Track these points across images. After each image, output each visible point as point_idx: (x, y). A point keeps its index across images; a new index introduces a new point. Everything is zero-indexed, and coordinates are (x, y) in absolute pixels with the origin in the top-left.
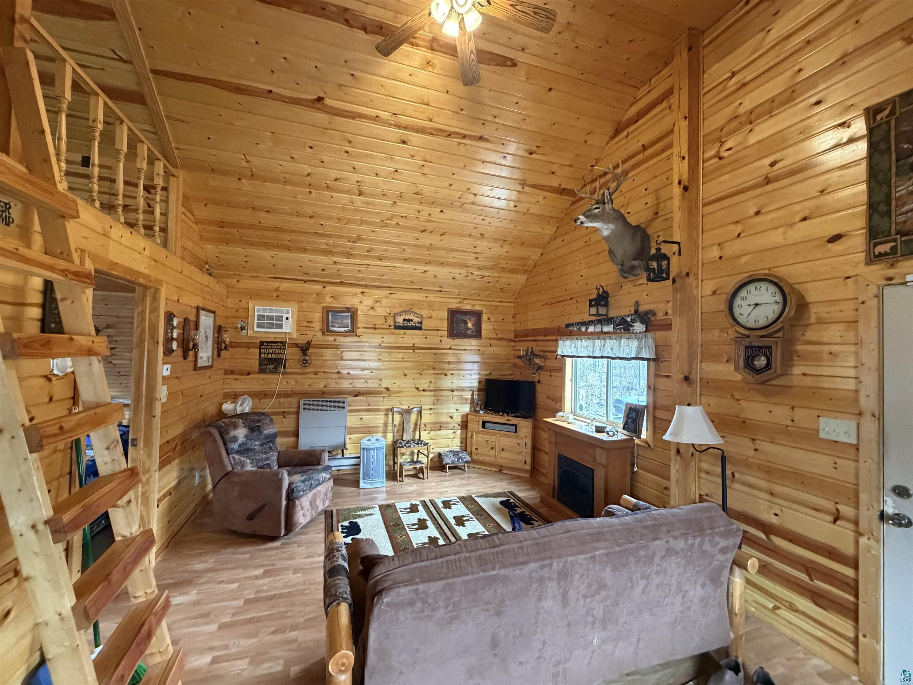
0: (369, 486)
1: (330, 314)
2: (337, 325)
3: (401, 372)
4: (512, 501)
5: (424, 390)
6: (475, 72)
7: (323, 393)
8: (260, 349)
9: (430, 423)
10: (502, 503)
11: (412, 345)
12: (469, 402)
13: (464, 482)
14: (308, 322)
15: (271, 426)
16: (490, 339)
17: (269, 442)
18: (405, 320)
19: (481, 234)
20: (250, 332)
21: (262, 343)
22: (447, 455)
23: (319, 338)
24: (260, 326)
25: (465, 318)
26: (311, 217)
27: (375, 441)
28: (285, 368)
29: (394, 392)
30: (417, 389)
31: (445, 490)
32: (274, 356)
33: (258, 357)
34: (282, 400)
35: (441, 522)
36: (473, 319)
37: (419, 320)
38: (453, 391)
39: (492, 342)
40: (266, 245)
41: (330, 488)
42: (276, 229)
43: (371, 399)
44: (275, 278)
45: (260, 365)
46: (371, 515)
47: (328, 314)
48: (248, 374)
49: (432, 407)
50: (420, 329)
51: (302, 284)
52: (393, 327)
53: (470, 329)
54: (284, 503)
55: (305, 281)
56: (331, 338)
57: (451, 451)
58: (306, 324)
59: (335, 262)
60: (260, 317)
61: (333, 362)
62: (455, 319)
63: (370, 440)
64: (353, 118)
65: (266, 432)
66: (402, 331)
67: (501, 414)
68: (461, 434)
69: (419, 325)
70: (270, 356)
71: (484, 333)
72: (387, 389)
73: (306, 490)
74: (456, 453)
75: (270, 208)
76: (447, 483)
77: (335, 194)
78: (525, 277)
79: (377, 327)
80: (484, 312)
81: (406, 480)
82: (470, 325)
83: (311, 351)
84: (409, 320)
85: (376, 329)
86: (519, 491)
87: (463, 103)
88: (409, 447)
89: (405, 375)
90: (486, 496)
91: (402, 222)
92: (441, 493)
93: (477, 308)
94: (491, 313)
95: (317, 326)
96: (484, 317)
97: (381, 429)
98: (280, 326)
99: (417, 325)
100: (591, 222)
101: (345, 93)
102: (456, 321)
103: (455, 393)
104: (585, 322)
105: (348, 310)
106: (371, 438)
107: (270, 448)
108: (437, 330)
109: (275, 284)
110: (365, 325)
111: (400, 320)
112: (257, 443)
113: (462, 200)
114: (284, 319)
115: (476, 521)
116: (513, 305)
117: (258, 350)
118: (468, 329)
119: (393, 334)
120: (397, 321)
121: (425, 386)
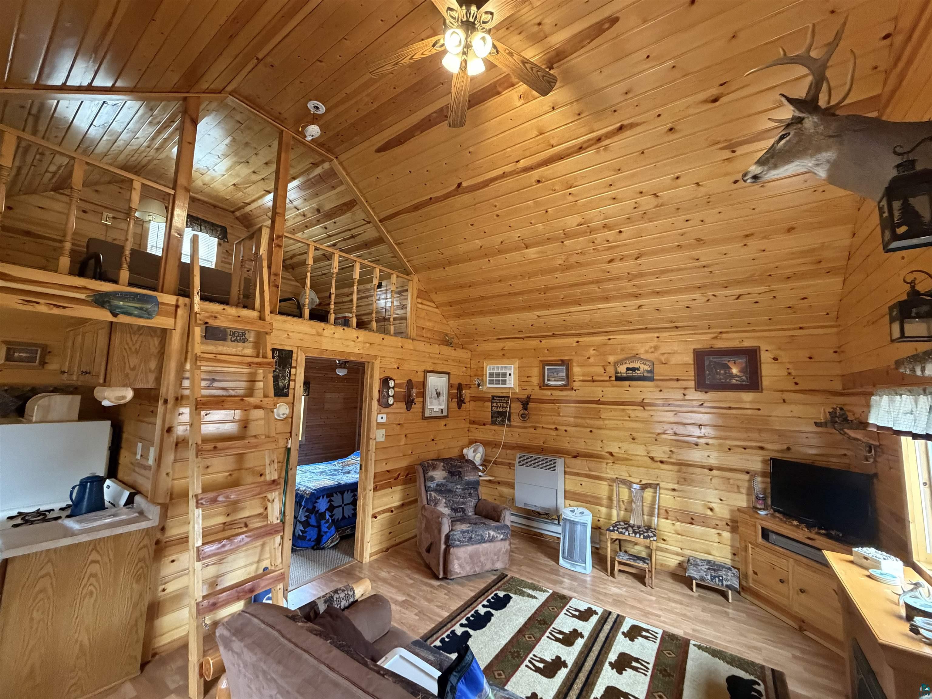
0: (568, 566)
1: (546, 368)
2: (553, 379)
3: (627, 434)
4: (761, 688)
5: (662, 462)
7: (543, 450)
8: (492, 402)
9: (676, 511)
11: (640, 400)
12: (744, 491)
13: (706, 616)
14: (528, 377)
15: (473, 474)
16: (782, 391)
17: (471, 488)
18: (628, 369)
19: (698, 240)
20: (485, 388)
21: (493, 397)
22: (696, 565)
23: (537, 393)
24: (491, 382)
25: (725, 360)
26: (500, 281)
27: (578, 514)
28: (509, 420)
29: (619, 459)
30: (652, 458)
31: (660, 613)
32: (501, 410)
33: (490, 410)
34: (508, 451)
36: (742, 361)
37: (647, 368)
38: (711, 470)
39: (786, 396)
40: (482, 313)
41: (504, 550)
42: (482, 298)
43: (592, 464)
44: (499, 339)
45: (492, 417)
46: (534, 597)
47: (544, 368)
48: (484, 425)
49: (676, 486)
50: (651, 379)
51: (521, 342)
52: (614, 378)
53: (737, 376)
54: (443, 547)
55: (523, 338)
56: (549, 393)
57: (709, 562)
58: (526, 379)
59: (538, 316)
60: (491, 375)
61: (550, 417)
62: (707, 363)
63: (573, 511)
65: (466, 478)
66: (627, 383)
67: (795, 523)
68: (732, 539)
69: (649, 375)
70: (499, 410)
71: (766, 382)
72: (611, 454)
73: (463, 542)
74: (714, 567)
75: (471, 283)
76: (674, 605)
77: (507, 256)
78: (840, 280)
79: (595, 378)
80: (763, 348)
81: (622, 578)
82: (735, 371)
83: (531, 405)
84: (634, 369)
85: (593, 381)
87: (576, 107)
88: (621, 533)
89: (634, 439)
90: (716, 653)
92: (647, 614)
93: (747, 344)
94: (779, 349)
95: (535, 380)
96: (765, 357)
97: (605, 502)
98: (504, 382)
99: (645, 374)
101: (472, 170)
102: (709, 365)
103: (715, 472)
105: (563, 362)
106: (575, 508)
107: (470, 494)
108: (678, 380)
109: (501, 344)
110: (581, 378)
111: (622, 369)
112: (459, 487)
113: (642, 209)
114: (508, 374)
115: (648, 679)
116: (835, 330)
117: (490, 404)
118: (732, 376)
119: (613, 386)
120: (619, 370)
121: (664, 457)
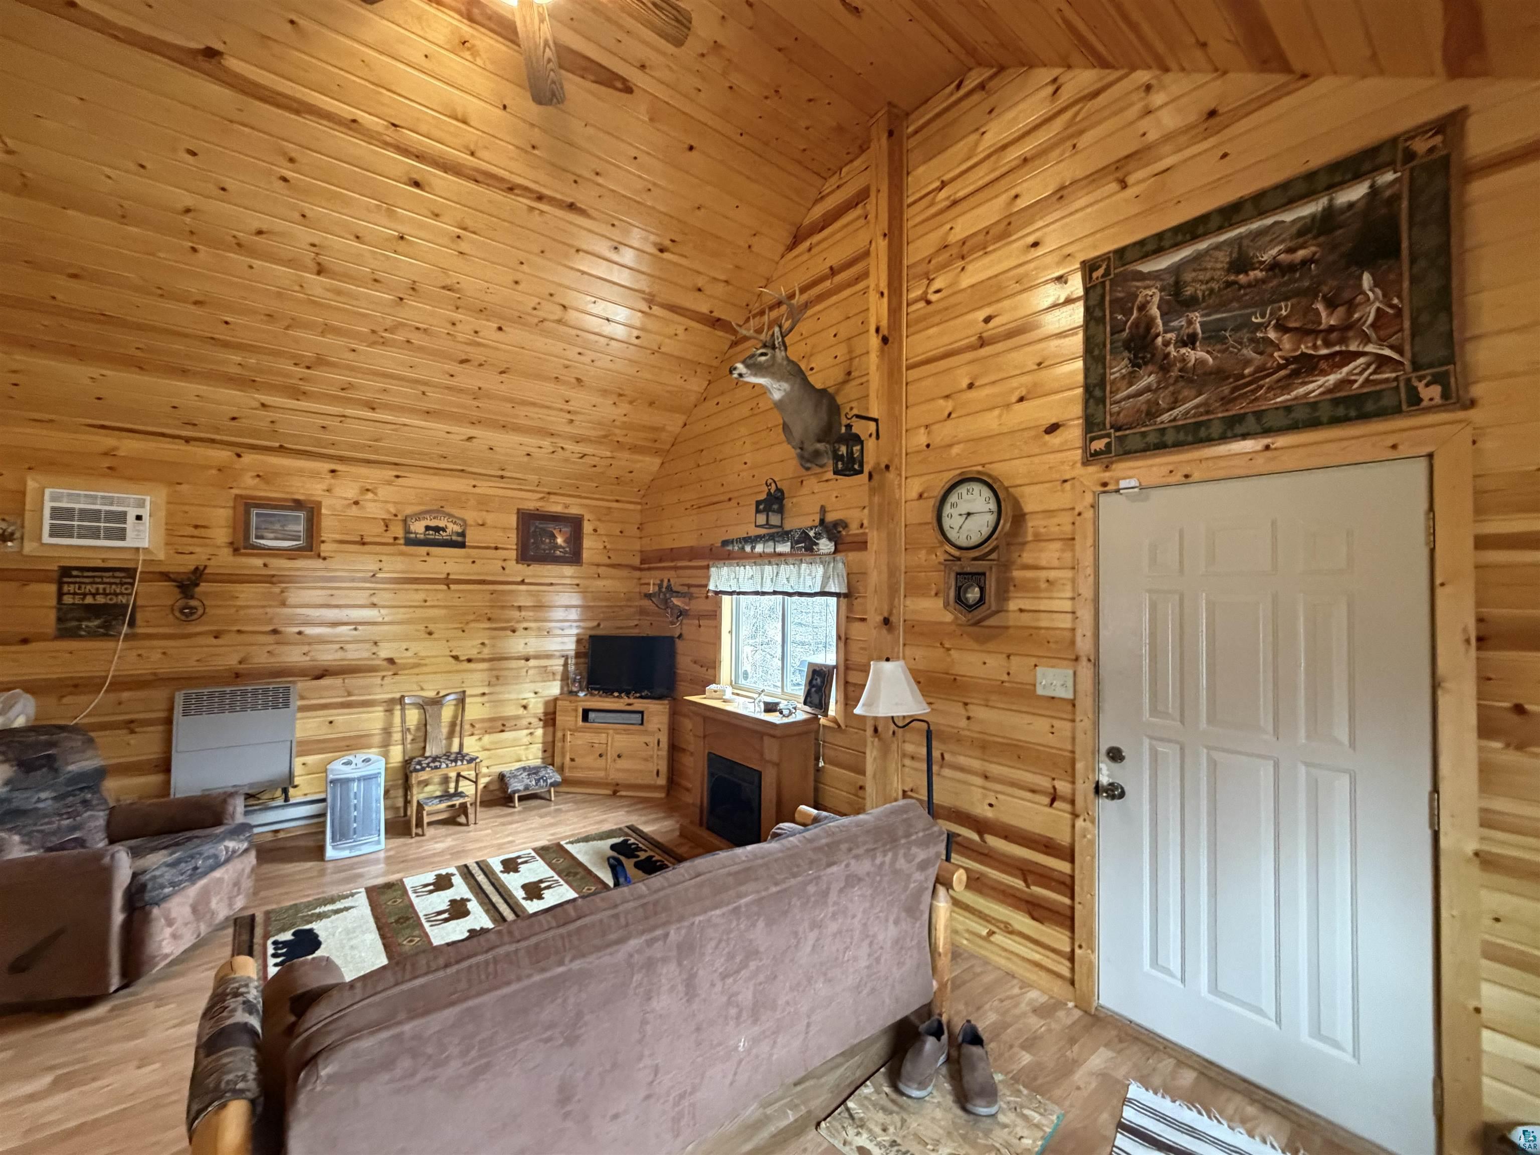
0: (346, 854)
1: (254, 511)
2: (272, 535)
3: (421, 627)
4: (632, 841)
5: (469, 661)
6: (553, 82)
7: (237, 675)
8: (60, 584)
9: (483, 720)
10: (613, 847)
11: (443, 576)
12: (559, 677)
13: (548, 820)
14: (196, 527)
15: (89, 753)
16: (598, 565)
17: (82, 789)
18: (428, 528)
19: (579, 380)
20: (29, 547)
21: (65, 572)
22: (515, 776)
23: (224, 560)
24: (55, 532)
25: (550, 527)
26: (196, 303)
27: (360, 765)
28: (132, 624)
29: (405, 667)
30: (456, 658)
31: (510, 838)
32: (101, 600)
33: (53, 602)
34: (126, 695)
35: (496, 898)
36: (567, 530)
37: (458, 529)
38: (527, 660)
39: (601, 570)
40: (75, 353)
41: (248, 870)
42: (103, 318)
43: (353, 682)
44: (103, 427)
45: (60, 620)
46: (347, 909)
47: (247, 513)
48: (25, 641)
49: (486, 690)
50: (462, 545)
51: (182, 447)
52: (402, 541)
53: (561, 547)
54: (118, 918)
55: (188, 440)
56: (258, 562)
57: (524, 769)
58: (191, 531)
59: (263, 405)
60: (57, 513)
61: (261, 611)
62: (532, 529)
63: (349, 763)
64: (297, 112)
65: (71, 768)
66: (423, 550)
67: (616, 694)
68: (545, 734)
69: (460, 539)
70: (89, 600)
71: (586, 555)
72: (391, 661)
73: (181, 882)
74: (532, 771)
75: (82, 268)
76: (514, 826)
77: (257, 263)
78: (657, 461)
79: (366, 539)
80: (586, 517)
81: (430, 832)
82: (560, 541)
83: (204, 587)
84: (437, 529)
85: (364, 544)
86: (646, 823)
87: (536, 135)
88: (436, 768)
89: (430, 634)
90: (586, 839)
91: (417, 339)
92: (500, 846)
93: (574, 510)
94: (599, 520)
95: (221, 535)
96: (587, 528)
98: (121, 535)
99: (454, 538)
100: (755, 375)
101: (274, 55)
102: (535, 531)
103: (532, 663)
104: (750, 538)
105: (298, 505)
106: (351, 758)
107: (85, 802)
108: (496, 548)
109: (108, 441)
110: (338, 537)
111: (418, 528)
112: (43, 795)
113: (541, 314)
114: (131, 518)
115: (566, 886)
116: (639, 507)
117: (53, 588)
118: (556, 547)
119: (402, 554)
120: (412, 528)
121: (473, 653)
